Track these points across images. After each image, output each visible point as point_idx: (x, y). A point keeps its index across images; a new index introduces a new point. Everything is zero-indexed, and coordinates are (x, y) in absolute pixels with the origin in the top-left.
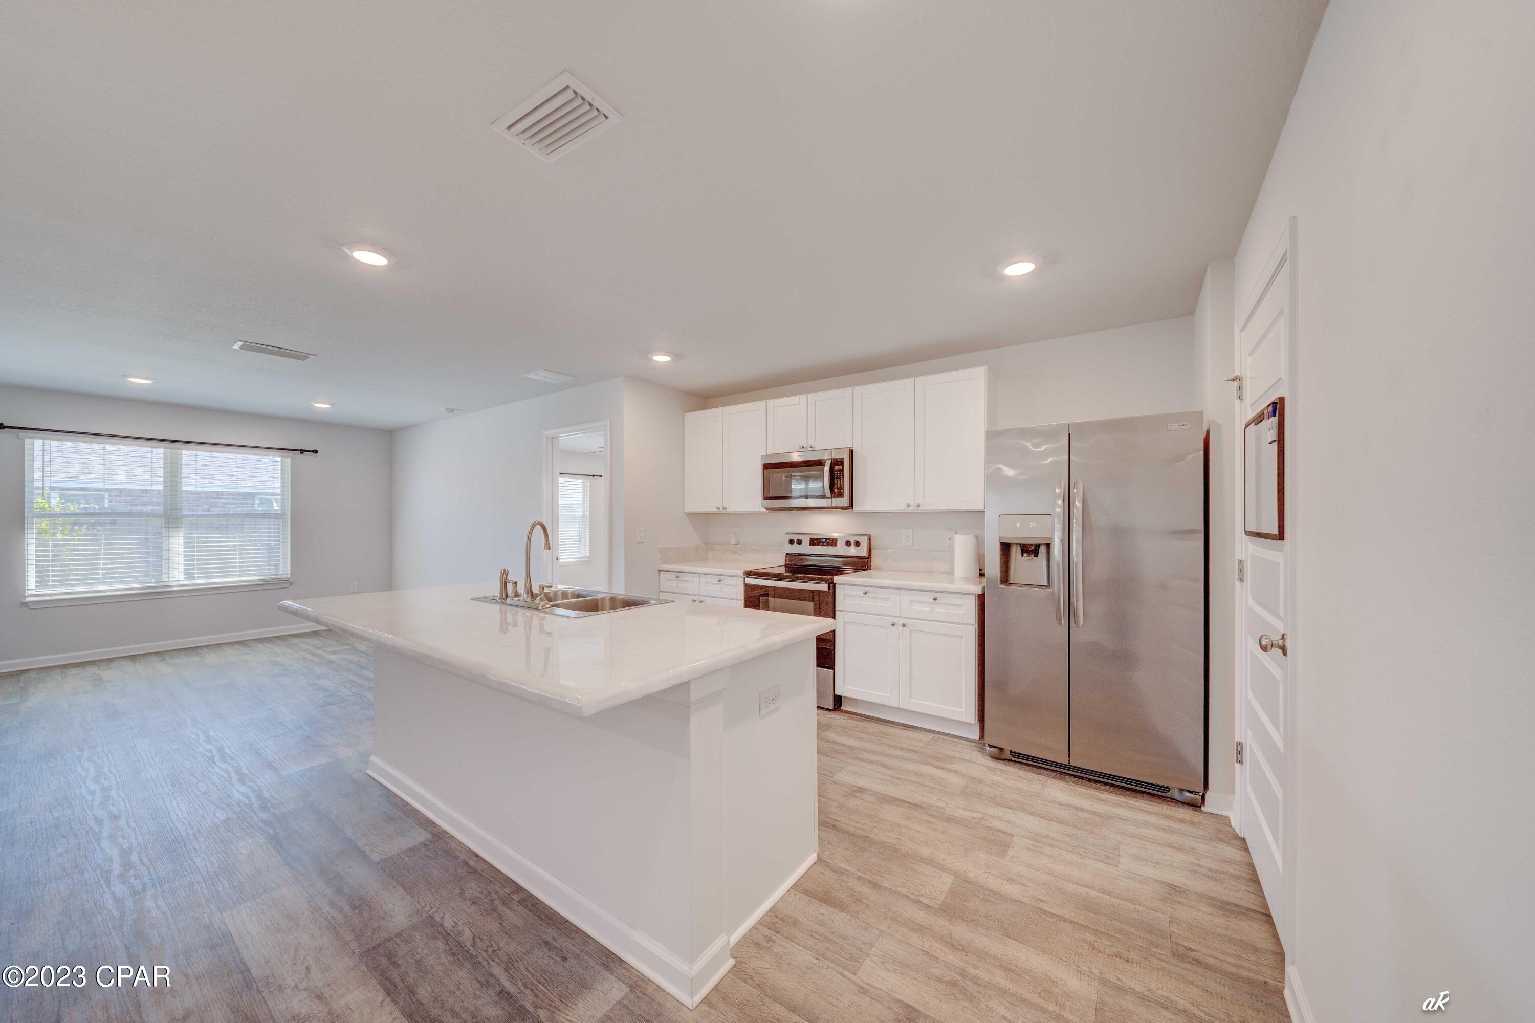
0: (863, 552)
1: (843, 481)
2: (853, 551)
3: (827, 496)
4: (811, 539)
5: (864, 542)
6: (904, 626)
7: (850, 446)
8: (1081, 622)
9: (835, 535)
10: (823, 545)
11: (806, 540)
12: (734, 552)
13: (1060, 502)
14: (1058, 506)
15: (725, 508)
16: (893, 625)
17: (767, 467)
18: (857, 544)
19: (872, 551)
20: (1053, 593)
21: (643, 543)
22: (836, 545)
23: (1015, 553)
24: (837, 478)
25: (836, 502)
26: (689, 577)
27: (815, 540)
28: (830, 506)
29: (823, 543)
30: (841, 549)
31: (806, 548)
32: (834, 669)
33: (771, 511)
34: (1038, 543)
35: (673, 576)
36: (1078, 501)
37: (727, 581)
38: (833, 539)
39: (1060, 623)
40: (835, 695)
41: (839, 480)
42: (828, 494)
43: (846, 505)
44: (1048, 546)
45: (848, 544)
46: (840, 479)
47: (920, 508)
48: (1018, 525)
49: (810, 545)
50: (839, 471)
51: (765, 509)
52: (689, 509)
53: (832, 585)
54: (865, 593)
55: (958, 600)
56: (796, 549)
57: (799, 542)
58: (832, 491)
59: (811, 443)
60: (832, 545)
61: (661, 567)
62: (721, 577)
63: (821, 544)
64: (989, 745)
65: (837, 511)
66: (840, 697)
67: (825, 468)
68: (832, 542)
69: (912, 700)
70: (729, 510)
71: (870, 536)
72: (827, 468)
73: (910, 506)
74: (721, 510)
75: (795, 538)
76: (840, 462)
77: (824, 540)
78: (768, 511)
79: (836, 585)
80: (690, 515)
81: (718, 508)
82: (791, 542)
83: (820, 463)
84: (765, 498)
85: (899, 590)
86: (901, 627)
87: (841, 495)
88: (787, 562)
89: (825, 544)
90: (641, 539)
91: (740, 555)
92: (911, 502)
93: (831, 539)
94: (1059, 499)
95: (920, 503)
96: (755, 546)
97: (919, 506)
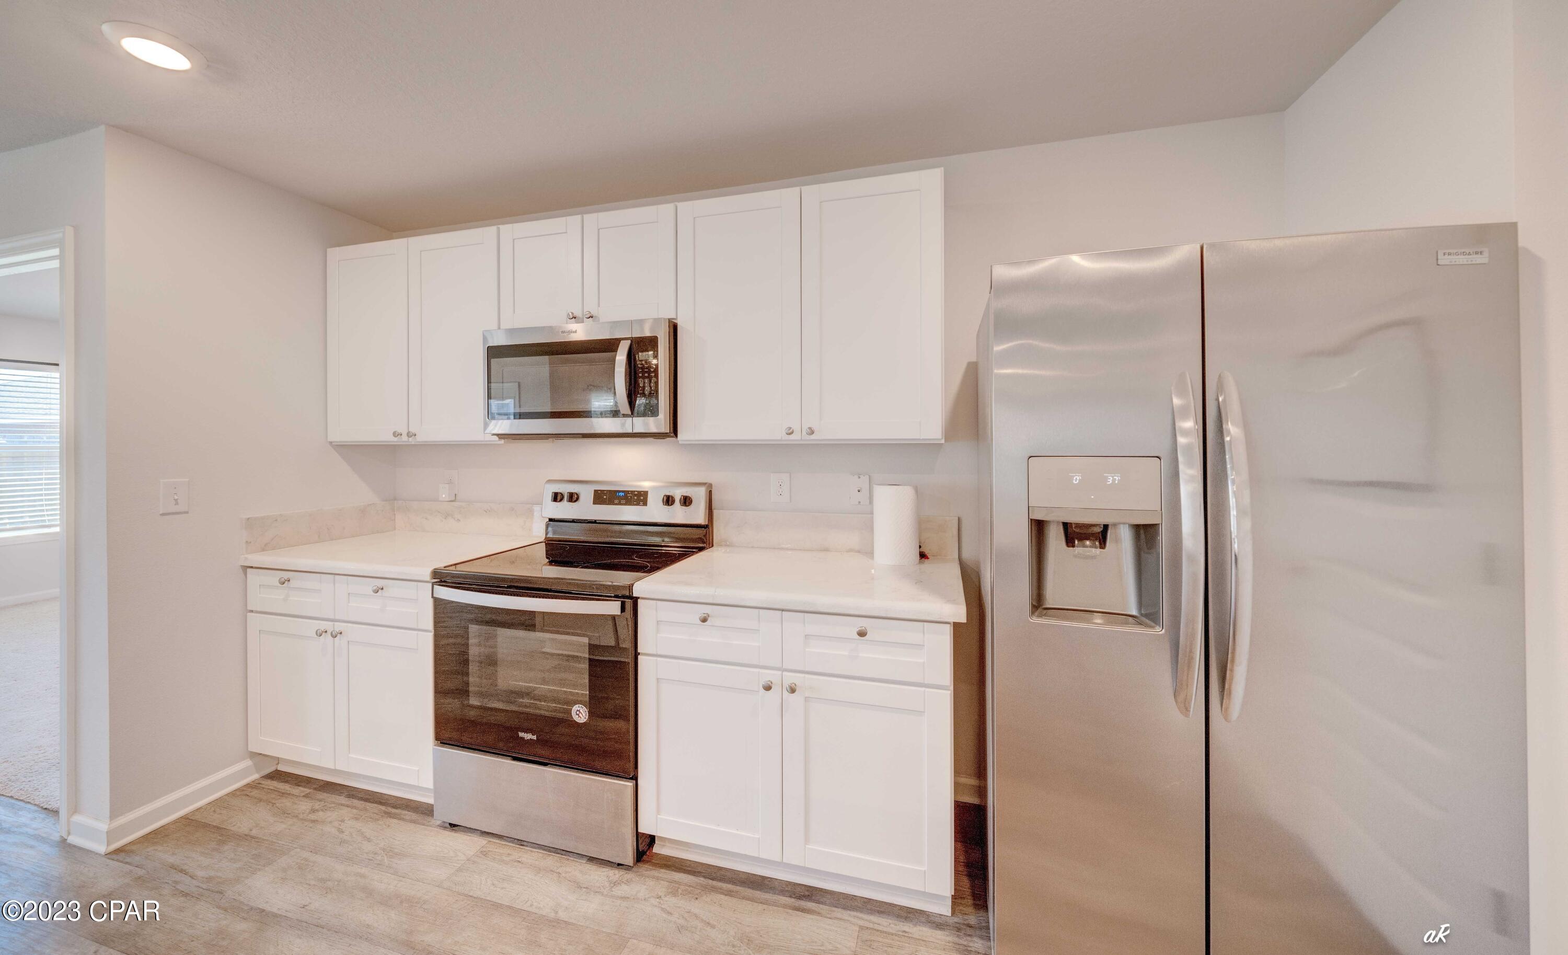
0: (697, 515)
1: (657, 383)
2: (678, 515)
3: (622, 412)
4: (596, 491)
5: (699, 495)
6: (793, 690)
7: (672, 316)
9: (645, 485)
10: (620, 504)
11: (587, 495)
12: (447, 515)
15: (409, 435)
16: (768, 688)
17: (494, 352)
18: (686, 501)
19: (715, 512)
21: (187, 512)
22: (645, 504)
23: (1055, 539)
24: (644, 377)
25: (639, 424)
26: (310, 582)
27: (605, 494)
28: (630, 431)
29: (620, 498)
30: (655, 512)
31: (586, 509)
32: (635, 778)
33: (510, 440)
35: (274, 578)
37: (394, 589)
38: (639, 492)
40: (638, 835)
41: (646, 381)
42: (625, 408)
43: (663, 430)
45: (669, 501)
46: (650, 378)
47: (813, 437)
48: (1077, 479)
49: (595, 503)
50: (648, 362)
51: (496, 438)
52: (338, 435)
53: (629, 603)
54: (704, 620)
55: (912, 634)
56: (565, 510)
57: (573, 498)
58: (632, 404)
59: (591, 307)
60: (638, 504)
61: (246, 559)
62: (380, 583)
63: (616, 501)
65: (645, 441)
66: (652, 839)
67: (618, 358)
68: (639, 498)
69: (810, 847)
70: (421, 438)
71: (710, 485)
72: (621, 357)
73: (792, 433)
74: (404, 438)
75: (565, 489)
76: (650, 343)
77: (621, 494)
78: (502, 442)
79: (639, 600)
81: (396, 434)
82: (557, 497)
83: (610, 346)
85: (781, 612)
86: (785, 692)
87: (652, 411)
88: (550, 535)
89: (623, 501)
90: (177, 503)
91: (459, 520)
92: (796, 427)
93: (636, 493)
94: (1185, 417)
95: (814, 428)
96: (489, 504)
97: (811, 432)
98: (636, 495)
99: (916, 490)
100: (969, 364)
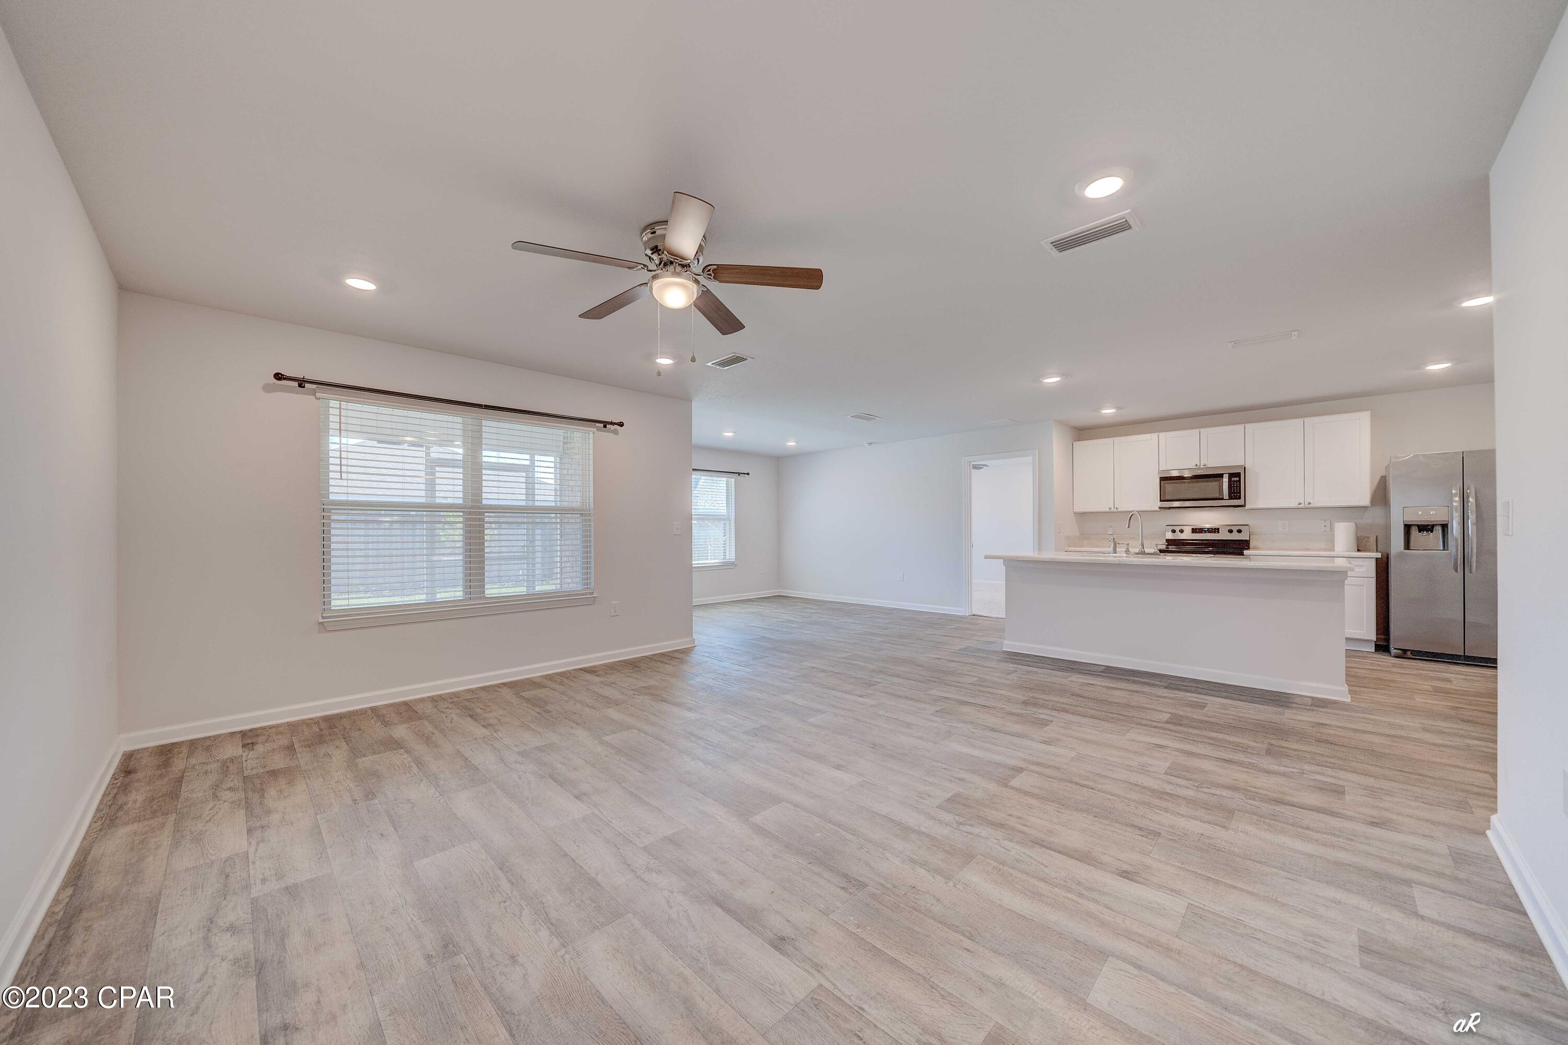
1: (1239, 488)
2: (1235, 536)
3: (1224, 499)
4: (1194, 528)
5: (1246, 530)
7: (1243, 464)
8: (1474, 570)
10: (1204, 533)
11: (1188, 530)
13: (1457, 499)
14: (1456, 502)
17: (1163, 479)
19: (1253, 535)
20: (1450, 554)
22: (1218, 532)
23: (1414, 532)
24: (1234, 486)
25: (1230, 503)
27: (1198, 529)
28: (1226, 505)
29: (1204, 531)
30: (1224, 535)
31: (1186, 535)
33: (1165, 509)
34: (1433, 524)
36: (1472, 498)
39: (1456, 571)
42: (1226, 497)
43: (1239, 505)
44: (1444, 527)
45: (1230, 531)
46: (1236, 486)
47: (1308, 505)
48: (1420, 513)
49: (1192, 533)
50: (1237, 481)
51: (1159, 508)
52: (1078, 509)
56: (1177, 536)
57: (1182, 531)
58: (1229, 495)
59: (1204, 462)
60: (1215, 533)
64: (1394, 648)
65: (1229, 508)
67: (1225, 479)
70: (1119, 510)
71: (1252, 525)
72: (1227, 479)
73: (1301, 504)
74: (1112, 510)
75: (1179, 528)
76: (1236, 474)
77: (1206, 529)
78: (1161, 510)
80: (1075, 513)
81: (1110, 509)
82: (1174, 531)
83: (1218, 476)
84: (1161, 501)
87: (1239, 498)
89: (1207, 532)
92: (1302, 501)
94: (1456, 497)
95: (1310, 502)
97: (1310, 504)
98: (1214, 529)
99: (1356, 524)
100: (1382, 476)
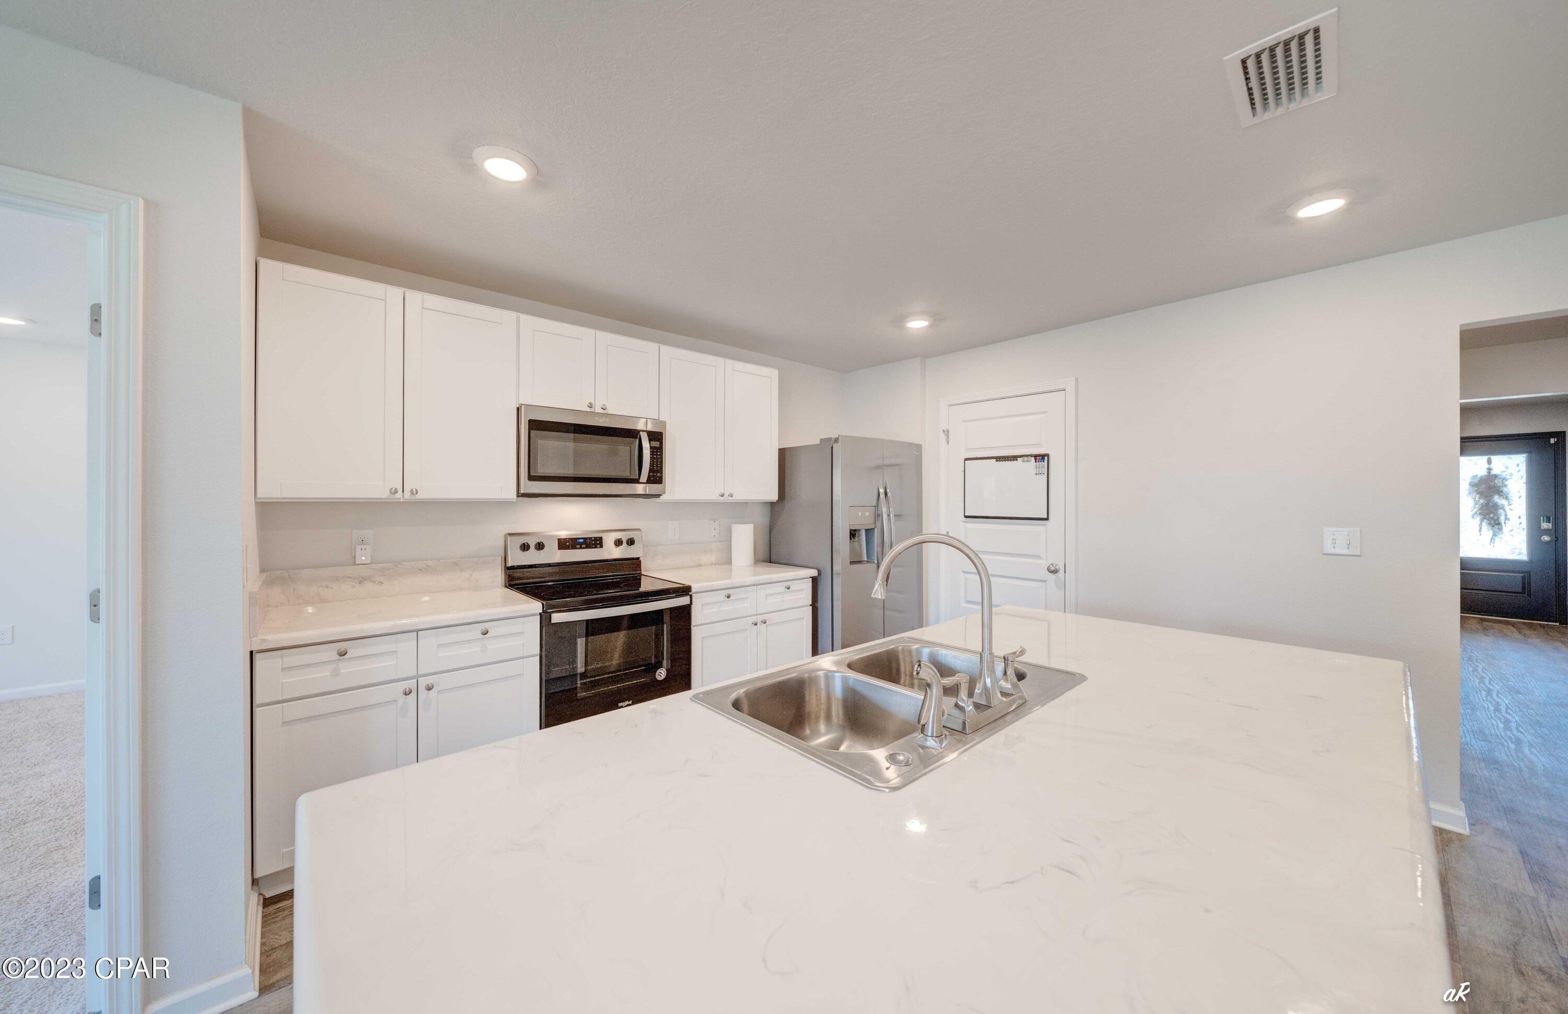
0: (635, 551)
4: (559, 540)
6: (764, 622)
10: (581, 548)
15: (413, 492)
16: (755, 624)
18: (631, 541)
22: (601, 546)
26: (380, 645)
29: (581, 544)
35: (324, 653)
37: (501, 629)
38: (595, 538)
47: (732, 498)
48: (859, 514)
49: (559, 549)
50: (658, 448)
51: (516, 496)
54: (727, 597)
60: (596, 547)
62: (486, 625)
63: (578, 546)
68: (596, 542)
70: (421, 496)
71: (641, 531)
73: (723, 495)
77: (581, 541)
79: (693, 595)
81: (394, 492)
84: (528, 478)
85: (757, 587)
86: (762, 624)
89: (584, 546)
91: (381, 583)
92: (723, 492)
93: (593, 539)
96: (425, 562)
97: (731, 495)
98: (593, 540)
